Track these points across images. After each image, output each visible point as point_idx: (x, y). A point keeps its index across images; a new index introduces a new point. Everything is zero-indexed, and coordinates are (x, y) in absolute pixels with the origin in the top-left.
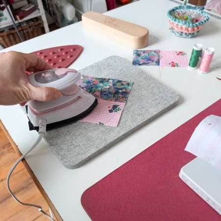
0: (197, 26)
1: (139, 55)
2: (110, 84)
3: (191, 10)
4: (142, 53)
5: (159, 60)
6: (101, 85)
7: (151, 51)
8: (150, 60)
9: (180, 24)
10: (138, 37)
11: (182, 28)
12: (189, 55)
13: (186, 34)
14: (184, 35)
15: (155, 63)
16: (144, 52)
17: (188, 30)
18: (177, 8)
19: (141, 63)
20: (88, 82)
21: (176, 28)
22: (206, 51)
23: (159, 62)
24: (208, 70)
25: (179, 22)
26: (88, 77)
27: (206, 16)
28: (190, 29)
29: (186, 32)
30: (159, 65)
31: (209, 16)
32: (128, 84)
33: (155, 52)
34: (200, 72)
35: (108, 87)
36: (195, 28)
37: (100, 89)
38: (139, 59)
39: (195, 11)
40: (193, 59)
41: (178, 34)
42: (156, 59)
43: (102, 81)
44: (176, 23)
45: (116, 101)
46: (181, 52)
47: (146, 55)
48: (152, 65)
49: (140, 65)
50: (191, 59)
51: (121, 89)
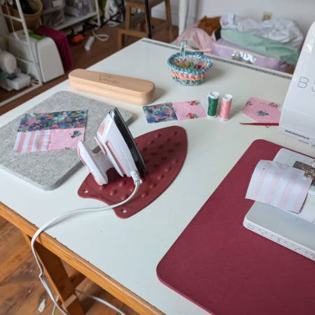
0: (203, 73)
1: (151, 112)
2: (65, 115)
3: (190, 56)
4: (153, 109)
5: (174, 113)
6: (56, 118)
7: (162, 105)
8: (165, 115)
9: (185, 73)
10: (145, 93)
11: (187, 77)
12: (205, 104)
13: (193, 81)
14: (191, 83)
15: (171, 118)
16: (155, 107)
17: (194, 78)
18: (175, 56)
19: (157, 119)
20: (42, 119)
21: (181, 77)
22: (224, 99)
23: (175, 116)
24: (229, 115)
25: (184, 71)
26: (40, 114)
27: (209, 61)
28: (196, 77)
29: (193, 80)
30: (177, 119)
31: (212, 61)
32: (83, 112)
33: (167, 105)
34: (221, 119)
35: (63, 118)
36: (202, 75)
37: (56, 122)
38: (153, 115)
39: (194, 56)
40: (211, 108)
41: (184, 83)
42: (171, 113)
43: (56, 114)
44: (181, 72)
45: (75, 127)
46: (194, 102)
47: (159, 110)
48: (169, 120)
49: (156, 122)
50: (209, 108)
51: (77, 117)
